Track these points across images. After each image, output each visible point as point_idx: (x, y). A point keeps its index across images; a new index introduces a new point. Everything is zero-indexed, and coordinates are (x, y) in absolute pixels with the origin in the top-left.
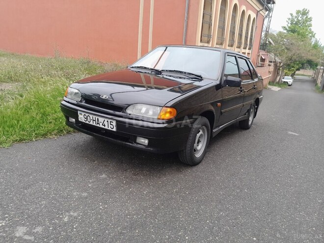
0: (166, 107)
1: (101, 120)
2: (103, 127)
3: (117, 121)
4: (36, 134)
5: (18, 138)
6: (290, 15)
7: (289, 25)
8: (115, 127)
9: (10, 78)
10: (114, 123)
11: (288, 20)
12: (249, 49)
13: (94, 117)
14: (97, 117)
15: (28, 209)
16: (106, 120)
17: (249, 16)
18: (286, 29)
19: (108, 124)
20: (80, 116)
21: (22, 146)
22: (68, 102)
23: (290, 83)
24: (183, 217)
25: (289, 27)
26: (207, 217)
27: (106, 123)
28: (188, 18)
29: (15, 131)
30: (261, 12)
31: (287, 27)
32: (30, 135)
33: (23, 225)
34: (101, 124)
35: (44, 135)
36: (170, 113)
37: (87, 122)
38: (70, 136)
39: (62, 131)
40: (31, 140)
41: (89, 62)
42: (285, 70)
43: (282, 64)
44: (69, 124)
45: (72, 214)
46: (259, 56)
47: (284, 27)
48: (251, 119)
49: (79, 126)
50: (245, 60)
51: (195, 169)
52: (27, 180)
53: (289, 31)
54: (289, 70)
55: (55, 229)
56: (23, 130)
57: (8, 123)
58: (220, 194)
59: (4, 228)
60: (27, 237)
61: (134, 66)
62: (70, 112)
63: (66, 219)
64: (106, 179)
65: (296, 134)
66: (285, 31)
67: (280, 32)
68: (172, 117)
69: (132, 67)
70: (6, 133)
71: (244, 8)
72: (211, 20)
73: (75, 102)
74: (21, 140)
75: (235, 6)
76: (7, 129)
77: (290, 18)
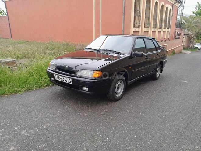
0: (96, 71)
1: (65, 78)
2: (66, 82)
3: (72, 79)
4: (36, 86)
5: (27, 89)
6: (197, 4)
7: (197, 10)
8: (71, 82)
9: (25, 56)
10: (71, 80)
11: (196, 7)
12: (168, 28)
13: (62, 77)
14: (63, 77)
15: (28, 122)
16: (67, 78)
17: (167, 8)
18: (195, 13)
19: (68, 80)
20: (55, 77)
21: (29, 93)
22: (50, 70)
23: (199, 48)
24: (101, 126)
25: (197, 12)
26: (114, 127)
27: (67, 80)
28: (124, 14)
29: (26, 85)
30: (175, 4)
31: (196, 12)
32: (33, 87)
33: (25, 129)
34: (65, 81)
35: (40, 87)
36: (99, 74)
37: (58, 80)
38: (53, 87)
39: (49, 84)
40: (33, 90)
41: (68, 44)
42: (195, 40)
43: (193, 36)
44: (51, 80)
45: (48, 124)
46: (176, 32)
47: (194, 12)
48: (158, 74)
49: (56, 82)
50: (152, 40)
51: (116, 103)
52: (29, 109)
53: (197, 14)
54: (198, 40)
55: (39, 131)
56: (30, 85)
57: (22, 81)
58: (125, 115)
59: (17, 130)
60: (26, 134)
61: (86, 48)
62: (51, 75)
63: (45, 127)
64: (67, 108)
65: (187, 82)
66: (194, 15)
67: (191, 15)
68: (99, 76)
69: (85, 49)
70: (21, 86)
71: (163, 3)
72: (140, 14)
73: (53, 70)
74: (28, 90)
75: (157, 3)
76: (21, 84)
77: (198, 5)
